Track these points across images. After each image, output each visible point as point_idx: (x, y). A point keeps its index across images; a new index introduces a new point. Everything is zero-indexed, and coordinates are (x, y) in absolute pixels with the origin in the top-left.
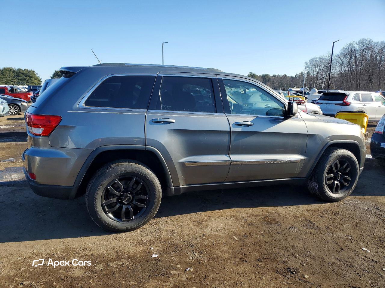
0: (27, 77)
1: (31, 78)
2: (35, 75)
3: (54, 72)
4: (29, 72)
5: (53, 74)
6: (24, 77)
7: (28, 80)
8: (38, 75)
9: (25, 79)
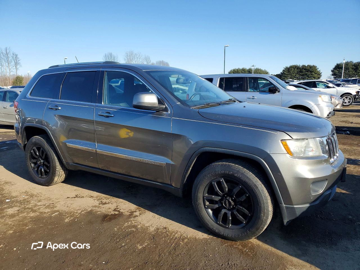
0: (309, 72)
1: (312, 73)
2: (316, 69)
3: (336, 65)
4: (310, 67)
5: (334, 67)
6: (306, 72)
7: (309, 75)
8: (318, 70)
9: (306, 74)
